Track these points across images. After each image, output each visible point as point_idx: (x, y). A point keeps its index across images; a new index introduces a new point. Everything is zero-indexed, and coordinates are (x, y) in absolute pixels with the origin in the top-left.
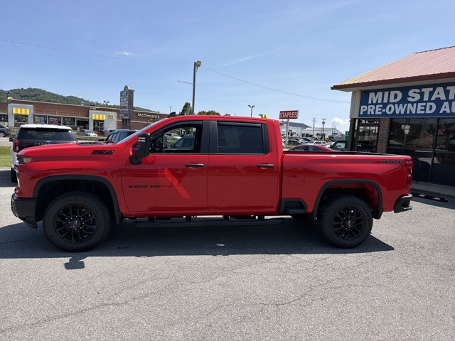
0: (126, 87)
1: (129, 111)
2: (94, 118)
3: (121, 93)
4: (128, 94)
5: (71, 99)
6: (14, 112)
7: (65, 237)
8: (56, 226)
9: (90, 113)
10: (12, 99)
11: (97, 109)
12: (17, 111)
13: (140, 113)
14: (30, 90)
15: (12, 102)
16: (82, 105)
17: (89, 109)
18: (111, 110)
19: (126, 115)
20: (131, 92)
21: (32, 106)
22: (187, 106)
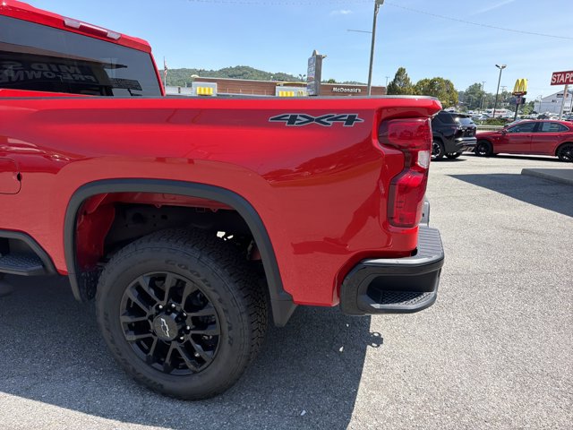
1: (316, 84)
2: (281, 95)
3: (309, 60)
4: (317, 61)
6: (198, 92)
9: (276, 90)
11: (285, 85)
12: (200, 90)
13: (335, 86)
15: (197, 80)
17: (275, 84)
18: (300, 85)
19: (312, 90)
20: (319, 58)
21: (216, 84)
22: (401, 72)
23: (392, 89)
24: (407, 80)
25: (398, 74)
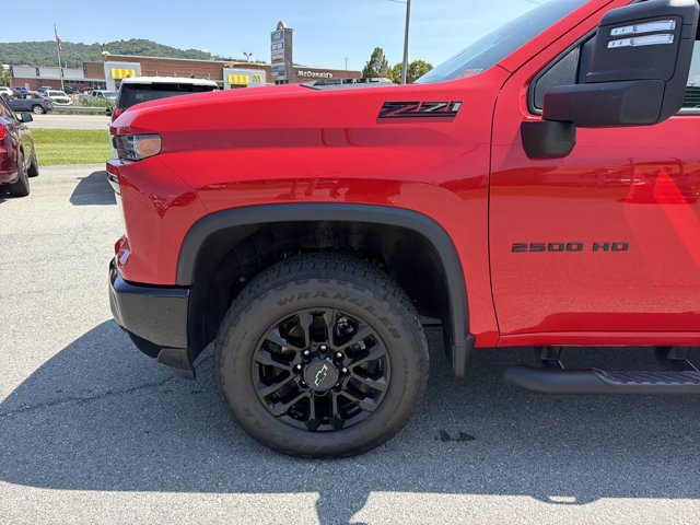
0: (280, 24)
1: (286, 66)
2: (231, 81)
3: (273, 35)
4: (283, 37)
5: (193, 53)
6: (114, 76)
7: (289, 413)
8: (257, 378)
9: (225, 74)
10: (109, 54)
11: (235, 66)
12: (117, 73)
13: (301, 69)
14: (133, 42)
15: (110, 58)
16: (212, 61)
17: (223, 65)
18: (256, 67)
19: (281, 74)
20: (289, 32)
21: (138, 64)
22: (377, 53)
23: (368, 74)
24: (384, 64)
25: (375, 55)
